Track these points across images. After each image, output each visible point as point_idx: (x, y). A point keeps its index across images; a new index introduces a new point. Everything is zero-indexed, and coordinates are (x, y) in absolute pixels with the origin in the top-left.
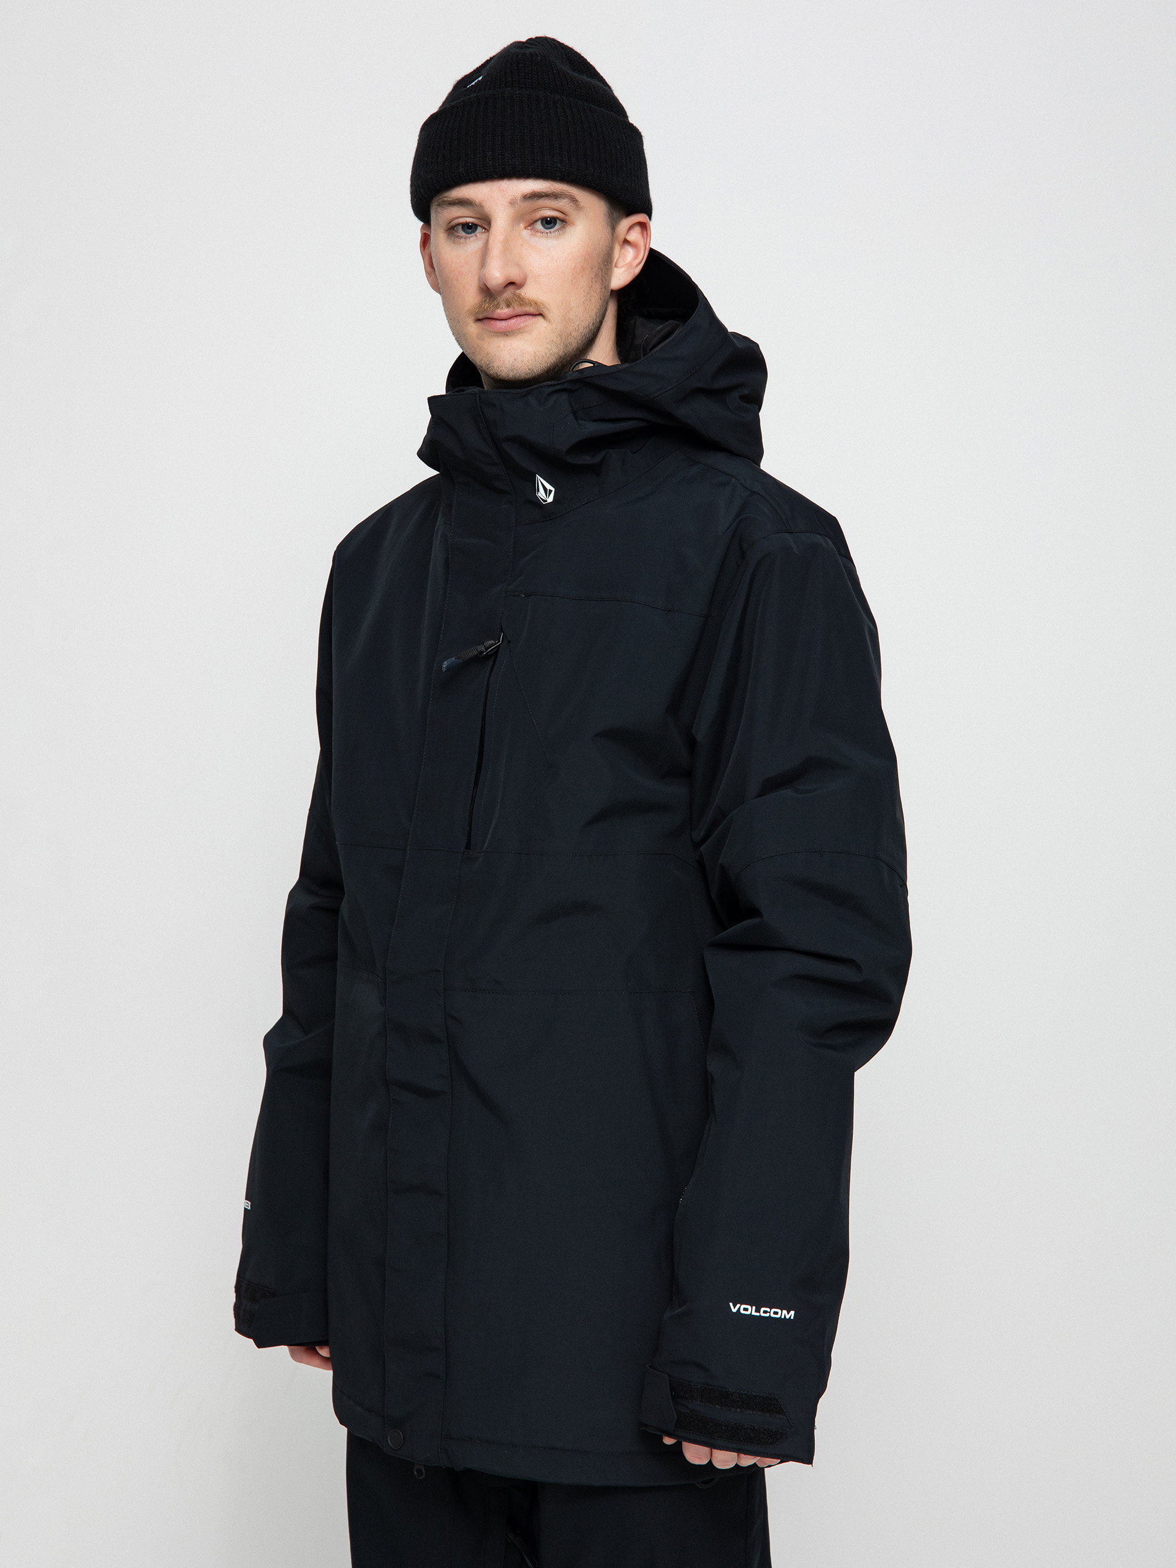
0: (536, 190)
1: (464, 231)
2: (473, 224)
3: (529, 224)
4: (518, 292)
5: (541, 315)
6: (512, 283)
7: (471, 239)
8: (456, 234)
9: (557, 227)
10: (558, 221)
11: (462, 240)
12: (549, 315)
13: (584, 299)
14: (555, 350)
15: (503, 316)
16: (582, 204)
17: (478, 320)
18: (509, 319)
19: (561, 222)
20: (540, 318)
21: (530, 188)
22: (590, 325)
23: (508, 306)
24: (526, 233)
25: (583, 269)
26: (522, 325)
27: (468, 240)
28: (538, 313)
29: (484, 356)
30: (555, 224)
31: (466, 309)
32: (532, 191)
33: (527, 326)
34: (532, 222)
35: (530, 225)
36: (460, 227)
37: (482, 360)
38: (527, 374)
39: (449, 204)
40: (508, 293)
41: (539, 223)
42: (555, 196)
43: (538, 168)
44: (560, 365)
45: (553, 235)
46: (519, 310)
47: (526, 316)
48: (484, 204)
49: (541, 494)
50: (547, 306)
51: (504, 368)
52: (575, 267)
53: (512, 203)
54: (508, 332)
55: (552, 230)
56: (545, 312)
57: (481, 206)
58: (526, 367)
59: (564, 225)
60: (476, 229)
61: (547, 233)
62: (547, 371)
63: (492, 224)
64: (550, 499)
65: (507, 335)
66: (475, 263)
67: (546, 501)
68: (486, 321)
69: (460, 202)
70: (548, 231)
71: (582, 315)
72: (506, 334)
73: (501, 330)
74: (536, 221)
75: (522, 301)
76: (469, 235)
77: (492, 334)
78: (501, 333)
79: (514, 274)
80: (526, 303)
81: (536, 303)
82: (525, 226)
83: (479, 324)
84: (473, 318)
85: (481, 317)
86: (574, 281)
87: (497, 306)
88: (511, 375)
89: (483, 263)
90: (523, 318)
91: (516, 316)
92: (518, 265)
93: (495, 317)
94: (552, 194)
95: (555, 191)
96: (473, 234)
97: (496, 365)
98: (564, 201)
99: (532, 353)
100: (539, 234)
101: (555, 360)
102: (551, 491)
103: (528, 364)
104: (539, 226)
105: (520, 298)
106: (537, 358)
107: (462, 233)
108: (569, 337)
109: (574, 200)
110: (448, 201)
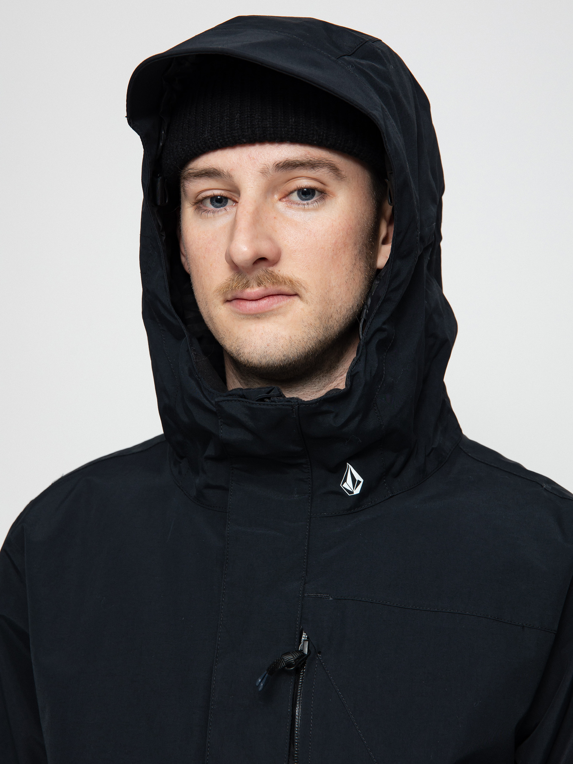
0: (290, 158)
1: (213, 205)
2: (221, 196)
3: (283, 195)
4: (271, 269)
5: (296, 295)
6: (263, 259)
7: (220, 213)
8: (204, 208)
9: (315, 198)
10: (317, 192)
11: (210, 215)
12: (306, 295)
13: (347, 277)
14: (313, 334)
15: (253, 296)
16: (343, 173)
17: (228, 301)
18: (260, 299)
19: (320, 194)
20: (296, 299)
21: (283, 156)
22: (355, 307)
23: (259, 285)
24: (281, 206)
25: (345, 245)
26: (275, 306)
27: (216, 215)
28: (293, 293)
29: (234, 341)
30: (313, 195)
31: (214, 289)
32: (285, 159)
33: (281, 307)
34: (287, 193)
35: (284, 197)
36: (208, 201)
37: (232, 346)
38: (281, 361)
39: (195, 176)
40: (260, 271)
41: (295, 194)
42: (311, 165)
43: (292, 131)
44: (321, 350)
45: (311, 206)
46: (272, 289)
47: (280, 297)
48: (232, 173)
49: (348, 485)
50: (303, 285)
51: (255, 355)
52: (336, 242)
53: (264, 172)
54: (259, 313)
55: (309, 202)
56: (302, 292)
57: (230, 176)
58: (280, 353)
59: (324, 195)
60: (226, 202)
61: (304, 205)
62: (305, 356)
63: (241, 195)
64: (357, 491)
65: (258, 318)
66: (223, 240)
67: (353, 493)
68: (234, 302)
69: (206, 173)
70: (305, 202)
71: (344, 295)
72: (257, 316)
73: (252, 312)
74: (292, 192)
75: (276, 279)
76: (218, 209)
77: (242, 316)
78: (252, 315)
79: (265, 249)
80: (279, 281)
81: (291, 281)
82: (280, 197)
83: (228, 305)
84: (222, 299)
85: (229, 297)
86: (335, 257)
87: (247, 285)
88: (264, 361)
89: (231, 237)
90: (276, 299)
91: (269, 296)
92: (270, 239)
93: (245, 297)
94: (308, 163)
95: (312, 159)
96: (222, 208)
97: (246, 351)
98: (323, 170)
99: (287, 338)
100: (296, 206)
101: (313, 344)
102: (359, 482)
103: (282, 349)
104: (295, 197)
105: (273, 276)
106: (293, 343)
107: (210, 207)
108: (330, 320)
109: (334, 169)
110: (193, 173)
